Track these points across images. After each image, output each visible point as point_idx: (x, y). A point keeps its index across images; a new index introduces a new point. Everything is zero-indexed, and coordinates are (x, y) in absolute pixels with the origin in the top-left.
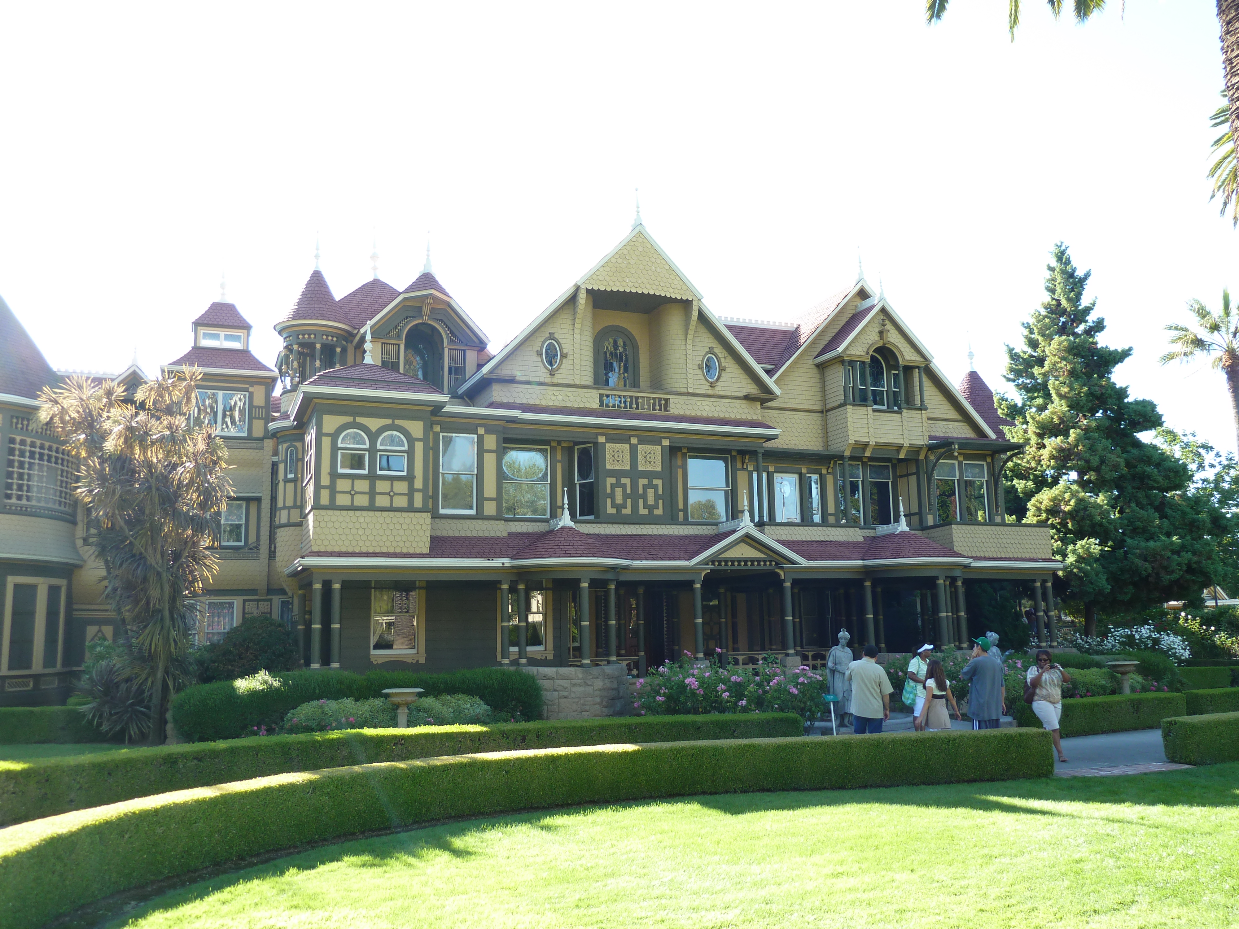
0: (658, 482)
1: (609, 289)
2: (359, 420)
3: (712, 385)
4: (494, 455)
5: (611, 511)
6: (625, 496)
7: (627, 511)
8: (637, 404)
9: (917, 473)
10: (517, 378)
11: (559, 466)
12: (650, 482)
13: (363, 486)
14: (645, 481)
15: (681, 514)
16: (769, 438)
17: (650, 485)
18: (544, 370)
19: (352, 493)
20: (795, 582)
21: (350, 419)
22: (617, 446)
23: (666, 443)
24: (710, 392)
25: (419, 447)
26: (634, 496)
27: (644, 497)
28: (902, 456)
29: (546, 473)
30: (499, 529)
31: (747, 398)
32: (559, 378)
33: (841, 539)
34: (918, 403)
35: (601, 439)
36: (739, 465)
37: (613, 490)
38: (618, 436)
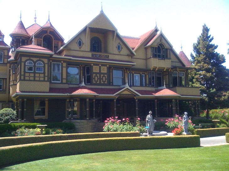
0: (106, 75)
1: (94, 27)
2: (31, 58)
3: (119, 52)
4: (65, 68)
5: (94, 82)
6: (98, 79)
7: (98, 82)
8: (101, 56)
9: (168, 75)
10: (71, 49)
11: (82, 71)
12: (104, 75)
13: (32, 75)
14: (103, 75)
15: (111, 83)
16: (133, 65)
17: (104, 76)
18: (78, 47)
19: (29, 77)
20: (139, 100)
21: (29, 58)
22: (96, 66)
23: (108, 66)
24: (119, 54)
25: (46, 66)
26: (100, 79)
27: (102, 79)
28: (165, 70)
29: (78, 73)
30: (67, 86)
31: (127, 55)
32: (82, 49)
33: (150, 90)
34: (169, 57)
35: (92, 65)
36: (125, 72)
37: (95, 77)
38: (96, 64)
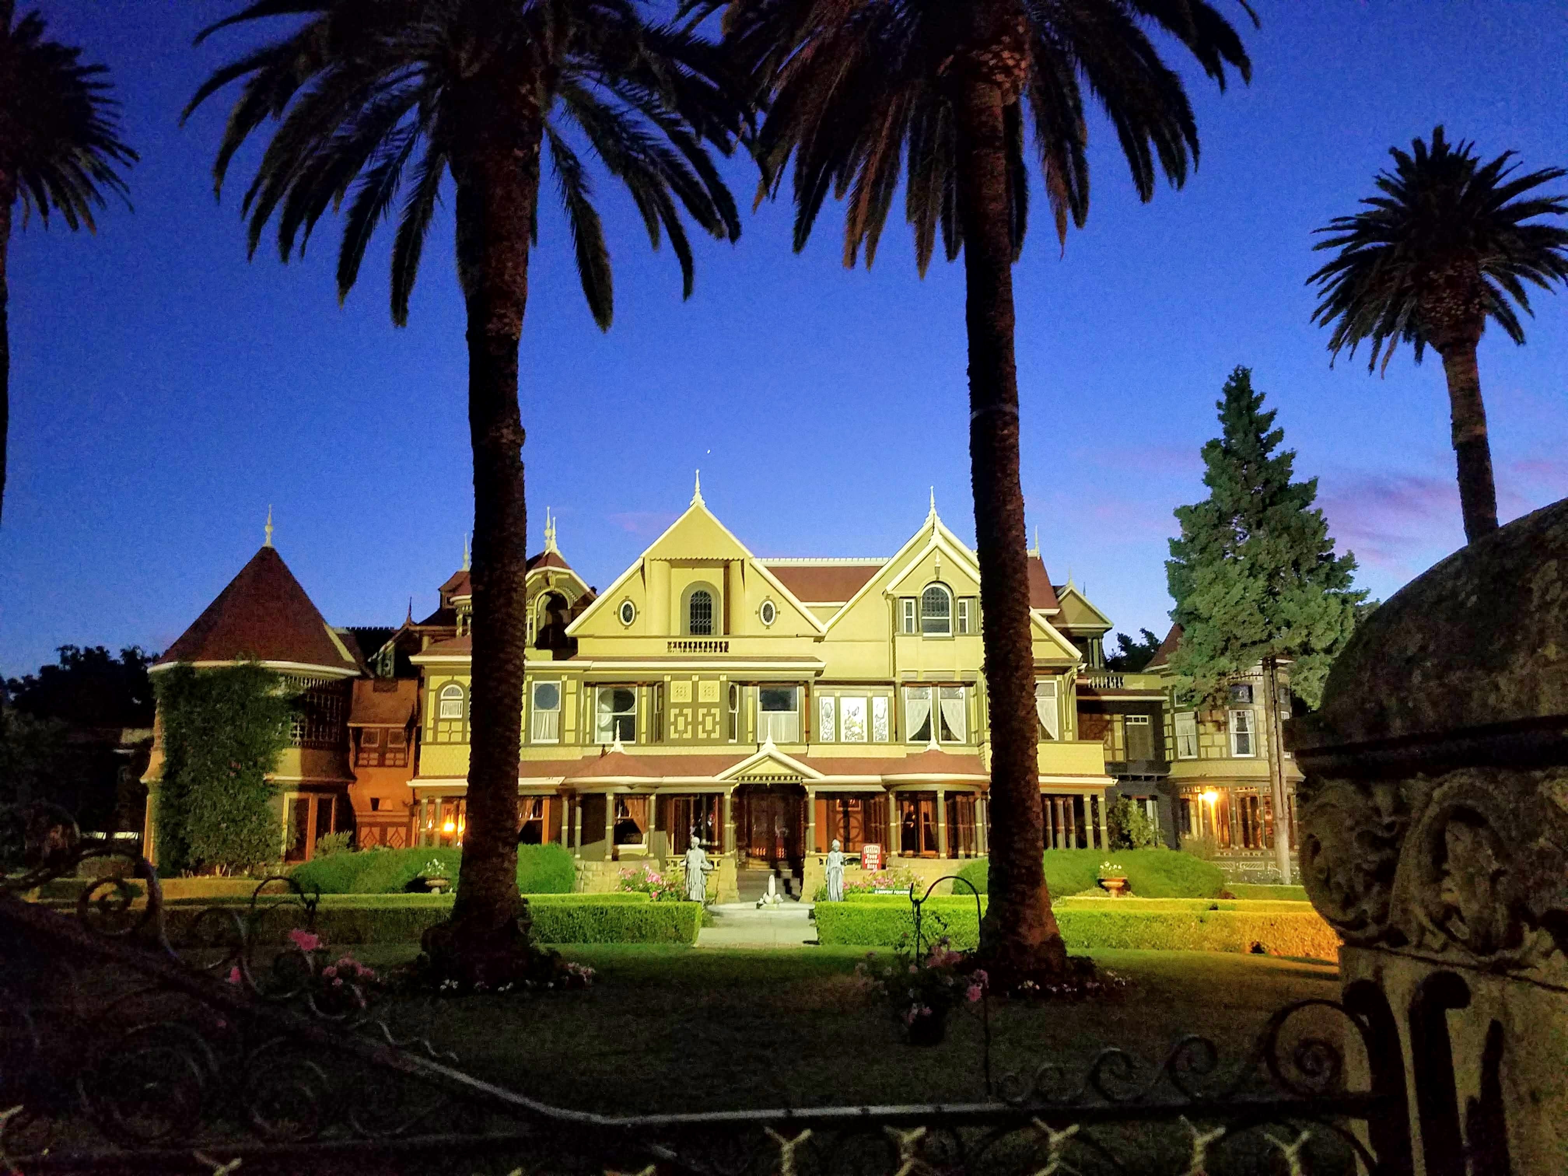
0: (716, 711)
1: (668, 558)
2: (456, 678)
3: (768, 628)
5: (673, 736)
6: (687, 724)
7: (688, 735)
8: (711, 648)
11: (644, 700)
12: (709, 711)
13: (458, 726)
14: (705, 711)
15: (750, 736)
16: (817, 670)
17: (709, 714)
18: (620, 625)
19: (450, 732)
20: (818, 794)
21: (450, 678)
22: (681, 685)
23: (724, 678)
24: (766, 633)
26: (695, 724)
27: (703, 723)
30: (576, 754)
31: (799, 636)
32: (634, 631)
35: (667, 679)
37: (676, 719)
38: (681, 675)
